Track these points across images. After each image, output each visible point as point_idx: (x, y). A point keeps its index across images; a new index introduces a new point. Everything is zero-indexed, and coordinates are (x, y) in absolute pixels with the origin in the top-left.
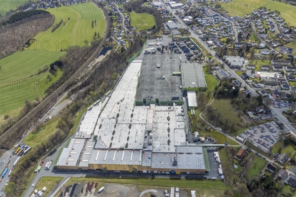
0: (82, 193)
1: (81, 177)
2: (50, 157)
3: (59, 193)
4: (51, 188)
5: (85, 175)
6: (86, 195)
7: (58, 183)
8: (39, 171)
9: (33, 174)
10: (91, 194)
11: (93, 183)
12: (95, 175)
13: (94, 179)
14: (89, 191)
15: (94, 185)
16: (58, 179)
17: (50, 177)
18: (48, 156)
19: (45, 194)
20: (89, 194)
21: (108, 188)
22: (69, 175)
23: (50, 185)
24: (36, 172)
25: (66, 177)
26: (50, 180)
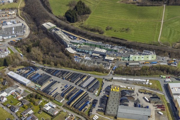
0: (155, 104)
1: (166, 101)
2: (175, 79)
3: (151, 92)
4: (152, 87)
5: (169, 102)
6: (154, 106)
7: (158, 90)
8: (162, 78)
9: (158, 76)
10: (156, 108)
11: (164, 108)
12: (171, 108)
13: (168, 108)
14: (157, 107)
15: (163, 109)
16: (160, 89)
17: (160, 85)
18: (175, 78)
19: (148, 85)
20: (155, 107)
21: (163, 117)
22: (165, 93)
23: (154, 86)
24: (160, 76)
25: (163, 92)
26: (157, 85)
